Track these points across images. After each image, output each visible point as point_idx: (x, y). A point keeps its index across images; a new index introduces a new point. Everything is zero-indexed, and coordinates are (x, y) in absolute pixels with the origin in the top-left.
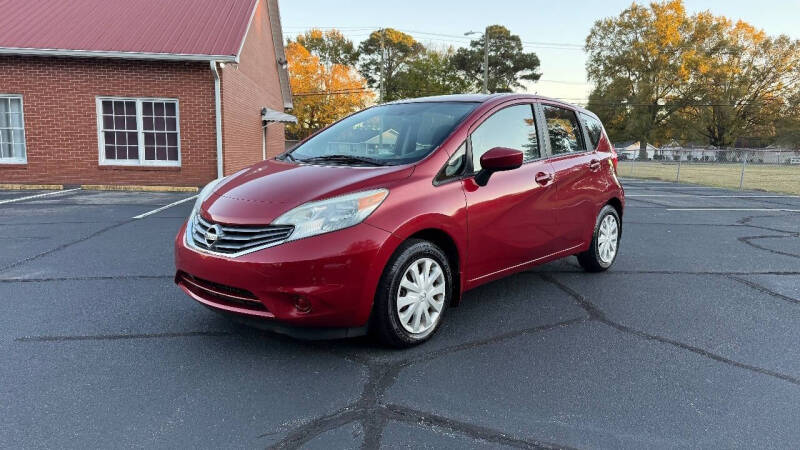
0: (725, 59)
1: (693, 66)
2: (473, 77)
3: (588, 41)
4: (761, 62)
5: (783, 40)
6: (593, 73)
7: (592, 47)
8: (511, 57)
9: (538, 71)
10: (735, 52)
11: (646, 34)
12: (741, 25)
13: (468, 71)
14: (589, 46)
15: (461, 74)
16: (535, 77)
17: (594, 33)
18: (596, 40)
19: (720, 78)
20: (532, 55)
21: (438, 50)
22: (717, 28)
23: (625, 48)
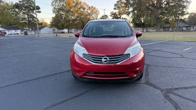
0: (82, 10)
1: (77, 11)
2: (21, 11)
3: (52, 4)
4: (89, 11)
5: (92, 7)
6: (54, 12)
7: (53, 5)
8: (32, 6)
9: (40, 10)
10: (84, 9)
11: (65, 3)
12: (84, 3)
13: (19, 9)
14: (52, 5)
15: (17, 10)
16: (40, 12)
17: (53, 2)
18: (54, 4)
19: (82, 14)
20: (38, 6)
21: (8, 2)
22: (80, 3)
23: (61, 6)
